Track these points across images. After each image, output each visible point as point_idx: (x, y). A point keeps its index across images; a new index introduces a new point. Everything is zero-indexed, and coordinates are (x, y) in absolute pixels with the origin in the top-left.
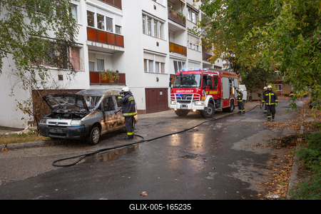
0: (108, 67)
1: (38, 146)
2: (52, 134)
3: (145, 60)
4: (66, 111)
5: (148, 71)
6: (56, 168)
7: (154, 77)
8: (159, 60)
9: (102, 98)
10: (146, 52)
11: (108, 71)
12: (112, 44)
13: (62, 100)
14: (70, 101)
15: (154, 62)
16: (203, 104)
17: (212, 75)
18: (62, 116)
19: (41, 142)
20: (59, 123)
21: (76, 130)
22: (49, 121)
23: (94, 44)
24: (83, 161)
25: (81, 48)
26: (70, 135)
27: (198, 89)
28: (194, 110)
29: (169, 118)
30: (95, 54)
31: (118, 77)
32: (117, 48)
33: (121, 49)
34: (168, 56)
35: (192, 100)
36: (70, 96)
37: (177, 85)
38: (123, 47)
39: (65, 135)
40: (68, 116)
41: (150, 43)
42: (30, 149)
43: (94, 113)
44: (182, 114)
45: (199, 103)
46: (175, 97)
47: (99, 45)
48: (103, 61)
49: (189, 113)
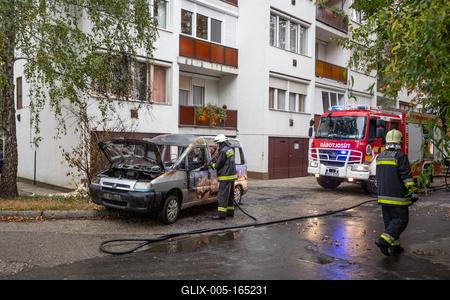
0: (210, 100)
1: (86, 218)
2: (107, 201)
3: (272, 90)
4: (131, 167)
5: (276, 108)
6: (102, 255)
7: (285, 118)
8: (297, 89)
9: (188, 150)
10: (274, 76)
11: (209, 106)
12: (217, 63)
13: (125, 149)
14: (137, 152)
15: (287, 94)
16: (366, 170)
17: (388, 119)
18: (124, 174)
19: (90, 213)
20: (118, 185)
21: (142, 199)
22: (104, 181)
23: (189, 62)
24: (145, 248)
25: (169, 68)
26: (132, 206)
27: (359, 143)
28: (351, 180)
29: (306, 190)
30: (190, 78)
31: (224, 116)
32: (226, 69)
33: (232, 70)
34: (312, 84)
35: (347, 161)
36: (138, 143)
37: (324, 134)
38: (237, 67)
39: (124, 204)
40: (132, 174)
41: (282, 61)
42: (72, 222)
43: (172, 173)
44: (330, 184)
45: (361, 167)
46: (318, 154)
47: (197, 63)
48: (202, 89)
49: (343, 185)
